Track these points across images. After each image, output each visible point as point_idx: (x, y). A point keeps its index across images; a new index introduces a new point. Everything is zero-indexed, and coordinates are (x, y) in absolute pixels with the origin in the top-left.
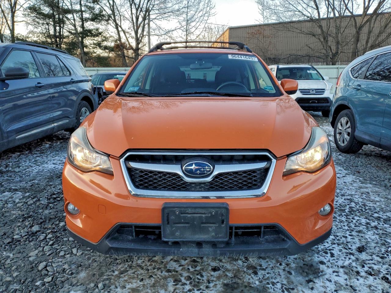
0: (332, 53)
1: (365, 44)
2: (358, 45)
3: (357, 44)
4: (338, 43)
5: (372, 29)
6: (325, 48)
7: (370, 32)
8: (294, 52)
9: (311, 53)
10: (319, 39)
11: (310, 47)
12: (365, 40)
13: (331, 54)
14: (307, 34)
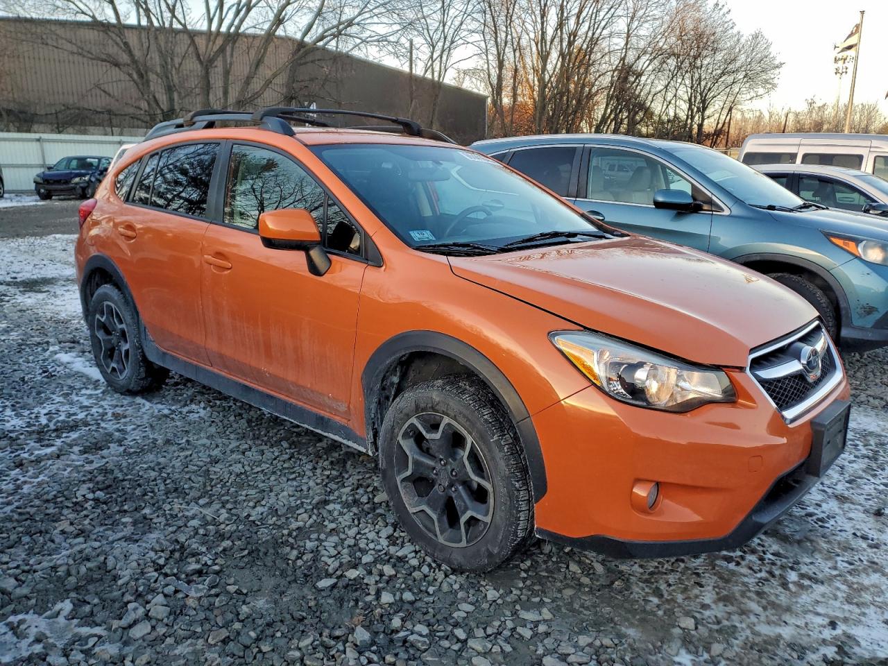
0: (162, 110)
1: (222, 96)
2: (211, 96)
3: (208, 95)
4: (170, 89)
5: (230, 67)
6: (146, 97)
7: (227, 73)
8: (70, 100)
9: (115, 106)
10: (130, 75)
11: (105, 91)
12: (221, 89)
13: (159, 111)
14: (98, 59)
